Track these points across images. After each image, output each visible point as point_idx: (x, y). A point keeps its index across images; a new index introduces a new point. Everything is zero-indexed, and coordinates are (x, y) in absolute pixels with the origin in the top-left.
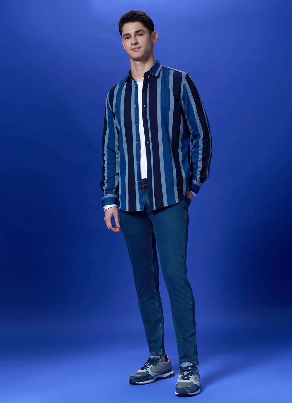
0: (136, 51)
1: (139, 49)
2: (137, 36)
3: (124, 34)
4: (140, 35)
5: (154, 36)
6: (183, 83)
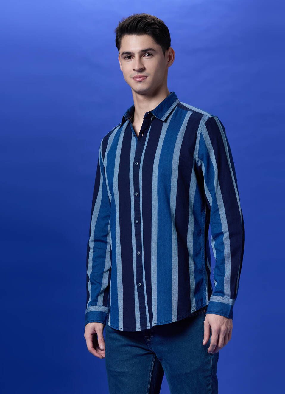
0: (140, 82)
1: (145, 79)
2: (144, 56)
3: (123, 51)
4: (147, 55)
5: (169, 55)
6: (200, 132)
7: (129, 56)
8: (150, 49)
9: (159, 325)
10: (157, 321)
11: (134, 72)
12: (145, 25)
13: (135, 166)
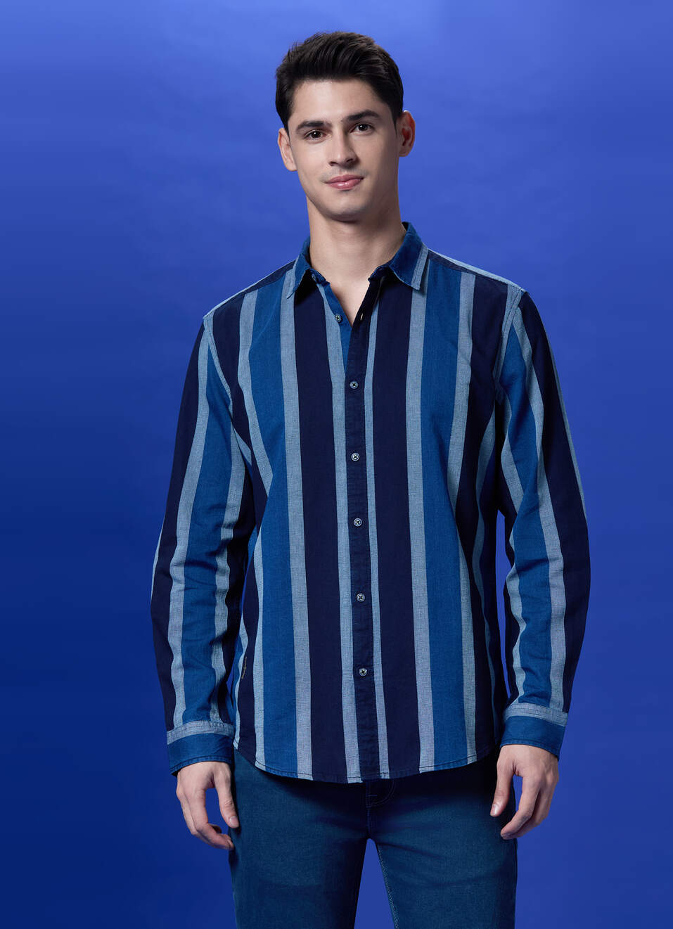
0: (346, 190)
1: (358, 183)
2: (352, 131)
3: (302, 120)
4: (360, 129)
5: (403, 129)
6: (509, 324)
7: (318, 130)
8: (368, 113)
9: (440, 771)
10: (436, 760)
11: (330, 168)
12: (355, 56)
13: (348, 390)
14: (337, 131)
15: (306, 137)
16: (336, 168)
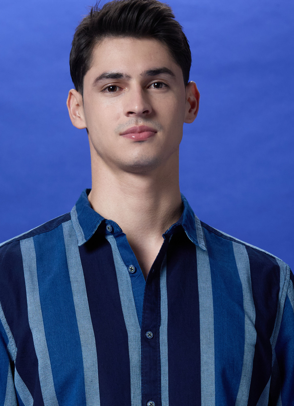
0: (140, 141)
1: (152, 135)
2: (148, 87)
3: (101, 73)
6: (284, 294)
7: (115, 84)
8: (164, 70)
11: (127, 119)
13: (144, 339)
14: (135, 84)
15: (103, 90)
16: (132, 118)
